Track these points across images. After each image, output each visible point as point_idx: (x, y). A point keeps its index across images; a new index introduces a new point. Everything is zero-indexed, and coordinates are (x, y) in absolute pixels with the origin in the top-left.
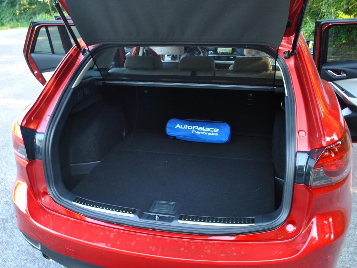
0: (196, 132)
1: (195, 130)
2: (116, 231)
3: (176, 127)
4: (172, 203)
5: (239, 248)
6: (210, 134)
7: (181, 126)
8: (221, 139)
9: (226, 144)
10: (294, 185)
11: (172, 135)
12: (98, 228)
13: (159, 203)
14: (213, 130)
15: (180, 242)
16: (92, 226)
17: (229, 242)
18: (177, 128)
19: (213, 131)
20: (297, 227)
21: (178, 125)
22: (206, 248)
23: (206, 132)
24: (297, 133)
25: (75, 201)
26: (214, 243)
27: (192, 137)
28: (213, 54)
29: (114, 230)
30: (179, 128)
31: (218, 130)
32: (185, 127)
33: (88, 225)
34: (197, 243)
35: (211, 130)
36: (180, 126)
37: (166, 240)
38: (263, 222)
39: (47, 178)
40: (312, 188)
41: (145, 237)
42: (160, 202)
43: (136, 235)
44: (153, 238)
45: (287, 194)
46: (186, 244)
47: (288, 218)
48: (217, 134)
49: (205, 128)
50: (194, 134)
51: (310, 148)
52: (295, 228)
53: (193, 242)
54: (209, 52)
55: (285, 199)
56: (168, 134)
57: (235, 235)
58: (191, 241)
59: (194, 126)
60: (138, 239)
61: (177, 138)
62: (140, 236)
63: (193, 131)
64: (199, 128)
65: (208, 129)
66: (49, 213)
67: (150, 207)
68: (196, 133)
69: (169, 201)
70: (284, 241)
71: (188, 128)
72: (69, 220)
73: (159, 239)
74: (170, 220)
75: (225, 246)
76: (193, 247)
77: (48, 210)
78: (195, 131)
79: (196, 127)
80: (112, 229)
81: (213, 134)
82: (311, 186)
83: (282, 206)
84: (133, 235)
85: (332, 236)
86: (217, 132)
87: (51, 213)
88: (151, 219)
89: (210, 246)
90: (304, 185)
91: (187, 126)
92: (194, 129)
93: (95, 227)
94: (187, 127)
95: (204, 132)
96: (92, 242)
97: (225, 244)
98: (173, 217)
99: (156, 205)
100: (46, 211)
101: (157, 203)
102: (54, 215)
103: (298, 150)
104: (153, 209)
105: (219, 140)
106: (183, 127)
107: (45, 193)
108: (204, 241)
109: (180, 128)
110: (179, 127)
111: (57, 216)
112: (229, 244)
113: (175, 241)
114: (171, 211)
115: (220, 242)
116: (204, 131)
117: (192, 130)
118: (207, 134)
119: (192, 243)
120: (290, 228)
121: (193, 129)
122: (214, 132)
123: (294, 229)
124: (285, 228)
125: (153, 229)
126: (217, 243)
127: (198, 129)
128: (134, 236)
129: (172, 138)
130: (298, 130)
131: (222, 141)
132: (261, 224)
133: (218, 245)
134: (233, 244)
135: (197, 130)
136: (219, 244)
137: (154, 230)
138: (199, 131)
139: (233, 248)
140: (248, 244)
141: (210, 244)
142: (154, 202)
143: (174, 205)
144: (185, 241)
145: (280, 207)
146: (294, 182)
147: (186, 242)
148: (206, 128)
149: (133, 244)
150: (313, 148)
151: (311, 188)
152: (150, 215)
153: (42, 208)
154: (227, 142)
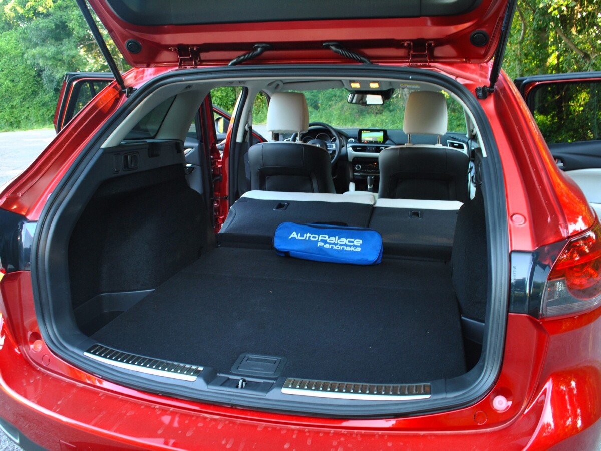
0: (325, 244)
1: (322, 241)
2: (160, 409)
3: (290, 237)
4: (274, 359)
5: (401, 444)
6: (348, 248)
7: (300, 234)
8: (365, 257)
9: (373, 265)
10: (507, 316)
11: (284, 249)
12: (127, 402)
13: (248, 359)
14: (353, 242)
15: (283, 432)
16: (115, 398)
17: (380, 432)
18: (292, 237)
19: (352, 244)
20: (513, 401)
21: (295, 233)
22: (335, 443)
23: (341, 245)
24: (509, 219)
25: (89, 351)
26: (351, 434)
27: (318, 254)
28: (355, 142)
29: (157, 406)
30: (295, 238)
31: (361, 241)
32: (306, 236)
33: (107, 397)
34: (318, 433)
35: (349, 241)
36: (298, 235)
37: (256, 427)
38: (447, 392)
39: (39, 306)
40: (546, 320)
41: (215, 420)
42: (251, 356)
43: (198, 417)
44: (231, 422)
45: (494, 336)
46: (295, 437)
47: (495, 383)
48: (359, 249)
49: (339, 238)
50: (321, 248)
51: (536, 244)
52: (510, 403)
53: (309, 432)
54: (349, 140)
55: (490, 345)
56: (277, 247)
57: (393, 417)
58: (307, 429)
59: (321, 235)
60: (200, 425)
61: (291, 255)
62: (206, 418)
63: (319, 243)
64: (329, 237)
65: (344, 240)
66: (39, 372)
67: (232, 366)
68: (325, 246)
69: (270, 354)
70: (488, 430)
71: (311, 238)
72: (74, 386)
73: (241, 424)
74: (267, 388)
75: (373, 439)
76: (309, 442)
77: (39, 368)
78: (322, 244)
79: (325, 237)
80: (153, 405)
81: (352, 249)
82: (542, 314)
83: (484, 361)
84: (192, 416)
85: (580, 423)
86: (359, 244)
87: (43, 374)
88: (230, 386)
89: (342, 439)
90: (527, 315)
91: (308, 234)
92: (321, 239)
93: (121, 400)
94: (309, 237)
95: (338, 246)
96: (109, 430)
97: (373, 436)
98: (274, 383)
99: (244, 362)
100: (34, 369)
101: (246, 359)
102: (48, 376)
103: (513, 249)
104: (238, 368)
105: (362, 259)
106: (302, 236)
107: (36, 336)
108: (332, 431)
109: (297, 238)
110: (296, 236)
111: (55, 379)
112: (382, 436)
113: (274, 429)
114: (271, 373)
115: (363, 432)
116: (337, 244)
117: (317, 241)
118: (343, 248)
119: (307, 434)
120: (501, 403)
121: (319, 240)
122: (354, 246)
123: (508, 407)
124: (491, 404)
125: (233, 405)
126: (357, 435)
127: (328, 241)
128: (194, 419)
129: (283, 255)
130: (511, 213)
131: (367, 260)
132: (443, 396)
133: (359, 439)
134: (389, 436)
135: (325, 242)
136: (362, 435)
137: (233, 407)
138: (330, 243)
139: (389, 445)
140: (419, 436)
141: (343, 435)
142: (242, 356)
143: (278, 362)
144: (294, 430)
145: (480, 363)
146: (508, 311)
147: (296, 432)
148: (341, 238)
149: (189, 434)
150: (542, 244)
151: (543, 319)
152: (228, 379)
153: (27, 363)
154: (376, 263)
